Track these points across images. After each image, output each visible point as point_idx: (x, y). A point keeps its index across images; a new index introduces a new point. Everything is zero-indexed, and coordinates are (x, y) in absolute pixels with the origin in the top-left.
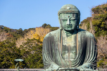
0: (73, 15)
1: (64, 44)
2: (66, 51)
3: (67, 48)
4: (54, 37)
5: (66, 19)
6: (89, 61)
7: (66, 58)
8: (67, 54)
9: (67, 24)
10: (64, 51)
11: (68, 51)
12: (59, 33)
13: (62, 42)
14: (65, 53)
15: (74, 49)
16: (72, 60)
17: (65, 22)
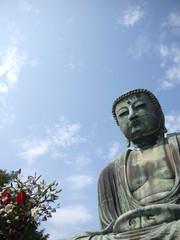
0: (138, 97)
1: (134, 164)
2: (140, 176)
7: (143, 194)
8: (147, 185)
10: (136, 177)
13: (131, 162)
16: (163, 194)
17: (126, 117)
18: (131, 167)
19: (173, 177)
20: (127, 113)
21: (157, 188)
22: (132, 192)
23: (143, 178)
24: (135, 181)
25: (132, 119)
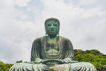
0: (56, 22)
1: (48, 42)
2: (50, 47)
3: (50, 45)
5: (50, 24)
6: (69, 57)
7: (49, 53)
8: (51, 50)
10: (48, 47)
11: (51, 47)
13: (47, 41)
15: (57, 46)
16: (55, 54)
17: (50, 26)
18: (47, 43)
19: (59, 50)
20: (51, 25)
21: (54, 52)
22: (46, 51)
23: (50, 48)
25: (52, 28)
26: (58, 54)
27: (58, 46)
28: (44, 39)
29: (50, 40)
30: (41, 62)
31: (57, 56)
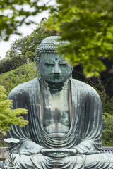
2: (51, 118)
3: (52, 114)
4: (28, 94)
5: (52, 63)
6: (90, 136)
7: (51, 131)
8: (53, 125)
9: (53, 72)
11: (55, 119)
12: (37, 87)
13: (44, 103)
14: (50, 123)
15: (66, 115)
16: (62, 135)
17: (50, 68)
19: (69, 126)
20: (53, 65)
21: (59, 130)
22: (44, 126)
23: (52, 120)
24: (47, 121)
25: (55, 73)
26: (69, 134)
27: (69, 117)
28: (37, 97)
29: (50, 97)
30: (41, 152)
31: (66, 137)
